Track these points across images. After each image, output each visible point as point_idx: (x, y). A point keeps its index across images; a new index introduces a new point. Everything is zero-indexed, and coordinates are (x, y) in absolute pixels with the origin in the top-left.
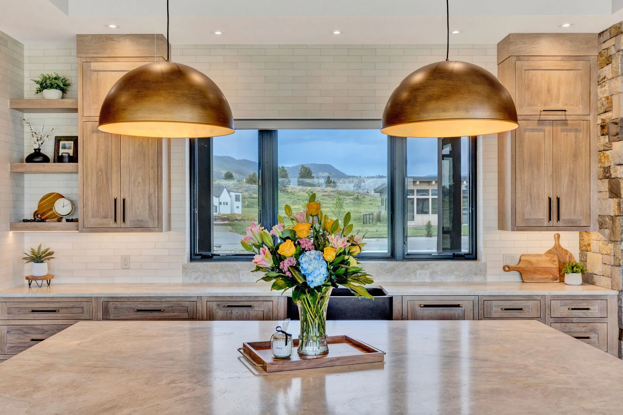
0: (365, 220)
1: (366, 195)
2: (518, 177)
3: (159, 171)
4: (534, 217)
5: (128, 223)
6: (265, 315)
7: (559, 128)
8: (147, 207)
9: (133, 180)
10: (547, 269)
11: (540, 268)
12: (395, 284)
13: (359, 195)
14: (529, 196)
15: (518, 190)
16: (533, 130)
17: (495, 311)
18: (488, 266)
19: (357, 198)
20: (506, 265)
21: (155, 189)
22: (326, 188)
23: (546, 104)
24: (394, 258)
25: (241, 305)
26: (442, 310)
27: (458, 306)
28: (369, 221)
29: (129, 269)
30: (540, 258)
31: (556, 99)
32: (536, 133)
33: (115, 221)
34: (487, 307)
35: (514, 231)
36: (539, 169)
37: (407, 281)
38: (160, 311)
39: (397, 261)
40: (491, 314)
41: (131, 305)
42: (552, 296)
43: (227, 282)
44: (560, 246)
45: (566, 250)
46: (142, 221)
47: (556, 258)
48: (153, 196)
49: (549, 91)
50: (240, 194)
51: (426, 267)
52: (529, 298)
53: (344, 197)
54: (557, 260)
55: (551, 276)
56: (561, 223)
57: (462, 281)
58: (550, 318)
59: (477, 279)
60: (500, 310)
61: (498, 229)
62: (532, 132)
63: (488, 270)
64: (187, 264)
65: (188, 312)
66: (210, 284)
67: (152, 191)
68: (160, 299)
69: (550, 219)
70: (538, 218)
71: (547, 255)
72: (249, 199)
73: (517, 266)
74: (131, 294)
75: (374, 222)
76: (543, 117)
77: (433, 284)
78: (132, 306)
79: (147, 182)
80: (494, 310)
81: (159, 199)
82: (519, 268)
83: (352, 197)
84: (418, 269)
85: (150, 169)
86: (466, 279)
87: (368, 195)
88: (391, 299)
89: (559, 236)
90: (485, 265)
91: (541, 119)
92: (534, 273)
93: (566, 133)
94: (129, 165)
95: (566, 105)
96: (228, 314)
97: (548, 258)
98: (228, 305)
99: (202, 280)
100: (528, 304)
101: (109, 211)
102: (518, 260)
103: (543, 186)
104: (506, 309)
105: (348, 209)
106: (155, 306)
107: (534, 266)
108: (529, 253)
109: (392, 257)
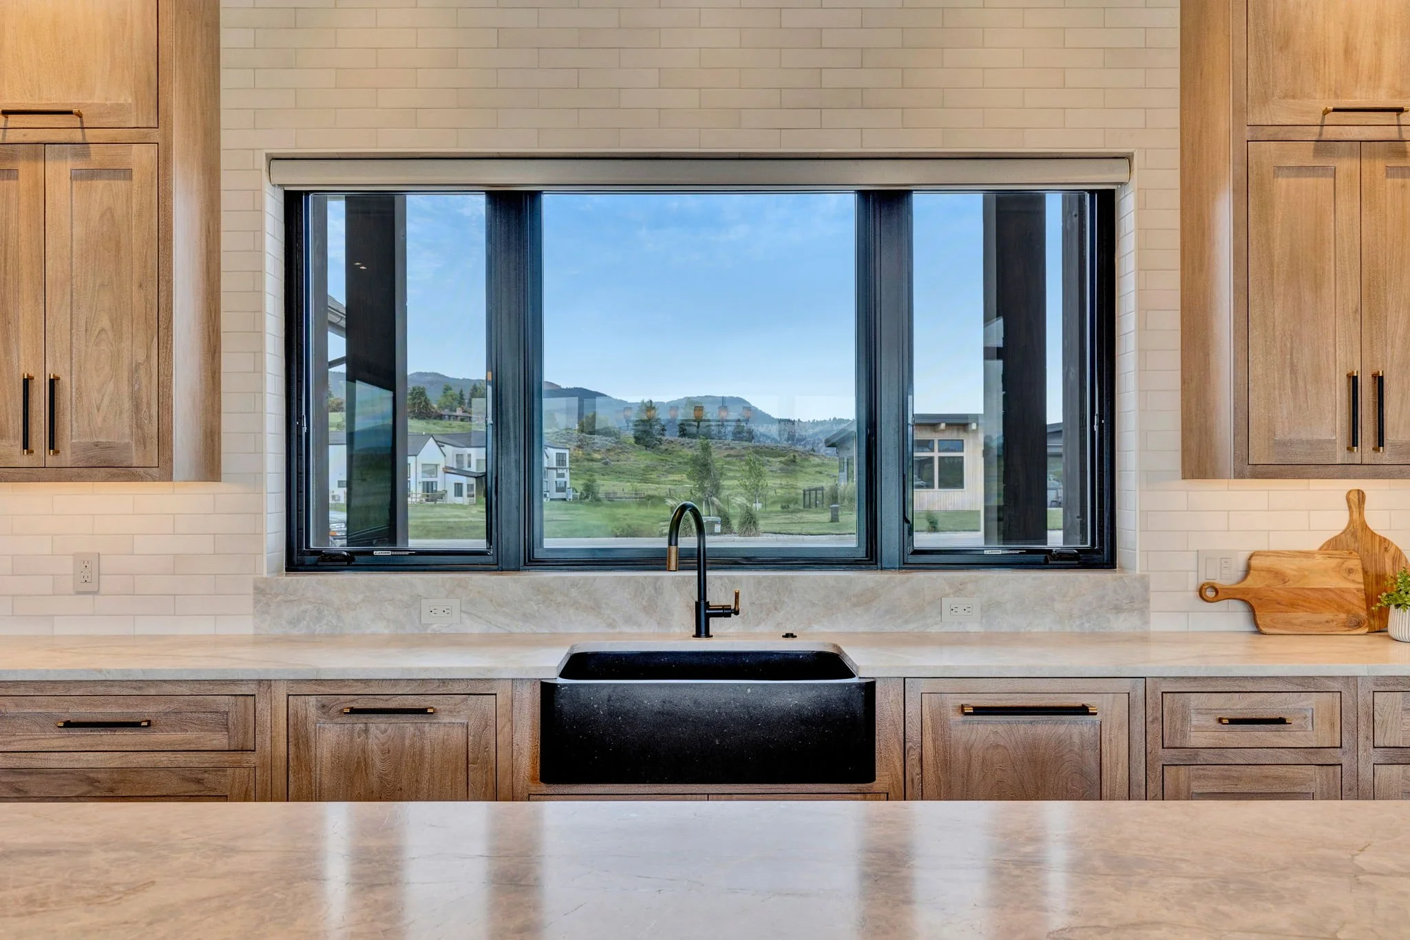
0: (807, 503)
1: (810, 454)
2: (1255, 312)
3: (161, 294)
4: (1304, 436)
5: (67, 455)
6: (471, 738)
7: (1380, 165)
8: (127, 405)
9: (83, 323)
10: (1330, 593)
11: (1308, 592)
12: (878, 640)
13: (796, 454)
14: (1288, 370)
15: (1256, 355)
16: (1300, 170)
17: (1195, 727)
18: (1152, 587)
19: (794, 461)
20: (1208, 583)
21: (149, 349)
22: (734, 442)
23: (1339, 92)
24: (876, 564)
25: (398, 707)
26: (1031, 723)
27: (1083, 710)
28: (816, 504)
29: (96, 593)
30: (1306, 563)
31: (1370, 78)
32: (1308, 181)
33: (26, 445)
34: (1172, 712)
35: (1243, 477)
36: (1317, 286)
37: (916, 630)
38: (136, 725)
39: (884, 572)
40: (1184, 736)
41: (47, 706)
42: (1377, 678)
43: (386, 632)
44: (1365, 527)
45: (1385, 539)
46: (109, 447)
47: (1355, 563)
48: (142, 371)
49: (1348, 51)
50: (567, 452)
51: (970, 587)
52: (1307, 685)
53: (767, 458)
54: (1359, 568)
55: (1343, 616)
56: (1385, 456)
57: (1077, 630)
58: (1371, 750)
59: (1123, 624)
60: (1213, 723)
61: (1184, 478)
62: (1297, 176)
63: (1153, 597)
64: (267, 579)
65: (228, 730)
66: (335, 639)
67: (141, 357)
68: (141, 687)
69: (1355, 443)
70: (1316, 437)
71: (1328, 552)
72: (586, 463)
73: (1238, 586)
74: (48, 671)
75: (824, 505)
76: (1330, 133)
77: (989, 640)
78: (50, 710)
79: (125, 329)
80: (1194, 723)
81: (161, 379)
82: (1246, 591)
83: (782, 459)
84: (947, 595)
85: (135, 288)
86: (1087, 625)
87: (813, 455)
88: (869, 689)
89: (1361, 496)
90: (1144, 582)
91: (1323, 138)
92: (1293, 605)
93: (1400, 181)
94: (72, 278)
95: (1401, 94)
96: (356, 735)
97: (1333, 562)
98: (356, 706)
99: (311, 624)
100: (1300, 705)
101: (10, 418)
102: (1241, 566)
103: (1331, 341)
104: (1233, 721)
105: (775, 482)
106: (126, 710)
107: (1291, 585)
108: (1273, 548)
109: (871, 560)
